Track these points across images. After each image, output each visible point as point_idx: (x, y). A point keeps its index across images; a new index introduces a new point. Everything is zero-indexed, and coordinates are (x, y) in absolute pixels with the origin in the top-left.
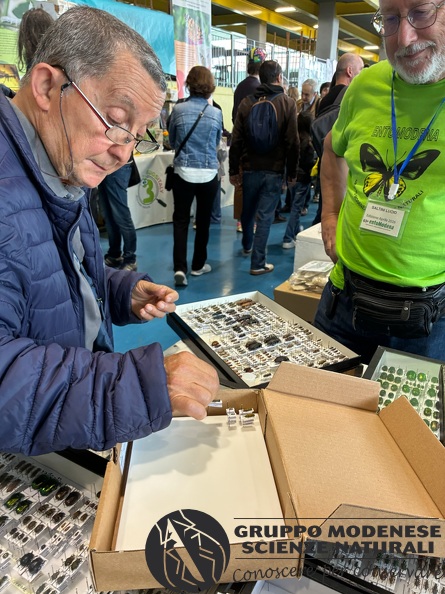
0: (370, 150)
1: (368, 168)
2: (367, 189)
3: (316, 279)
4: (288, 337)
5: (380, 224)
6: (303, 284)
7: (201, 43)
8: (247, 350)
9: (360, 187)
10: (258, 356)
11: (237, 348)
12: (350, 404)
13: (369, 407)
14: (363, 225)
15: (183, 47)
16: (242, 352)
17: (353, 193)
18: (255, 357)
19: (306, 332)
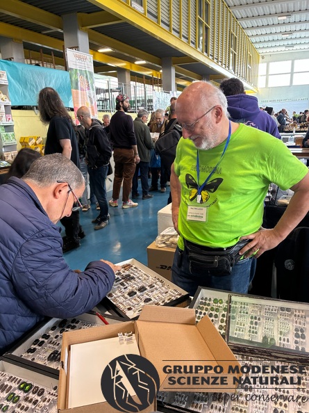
0: (190, 178)
1: (190, 186)
2: (191, 197)
4: (151, 286)
5: (196, 216)
8: (128, 297)
9: (187, 196)
10: (135, 300)
11: (123, 296)
12: (181, 322)
13: (191, 323)
14: (188, 218)
16: (126, 298)
17: (184, 199)
18: (133, 301)
19: (161, 282)
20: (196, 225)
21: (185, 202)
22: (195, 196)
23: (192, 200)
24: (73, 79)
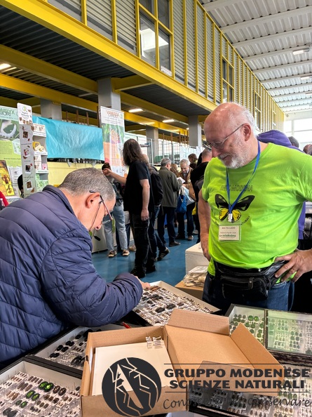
0: (220, 197)
1: (220, 206)
2: (221, 217)
3: (200, 278)
4: (180, 304)
5: (228, 236)
6: (192, 282)
7: (119, 142)
8: (156, 313)
9: (217, 216)
10: (163, 315)
11: (151, 312)
13: (224, 332)
15: (108, 145)
16: (154, 314)
17: (214, 220)
18: (161, 316)
19: (192, 301)
20: (228, 245)
21: (216, 223)
22: (226, 216)
23: (222, 219)
24: (105, 133)
